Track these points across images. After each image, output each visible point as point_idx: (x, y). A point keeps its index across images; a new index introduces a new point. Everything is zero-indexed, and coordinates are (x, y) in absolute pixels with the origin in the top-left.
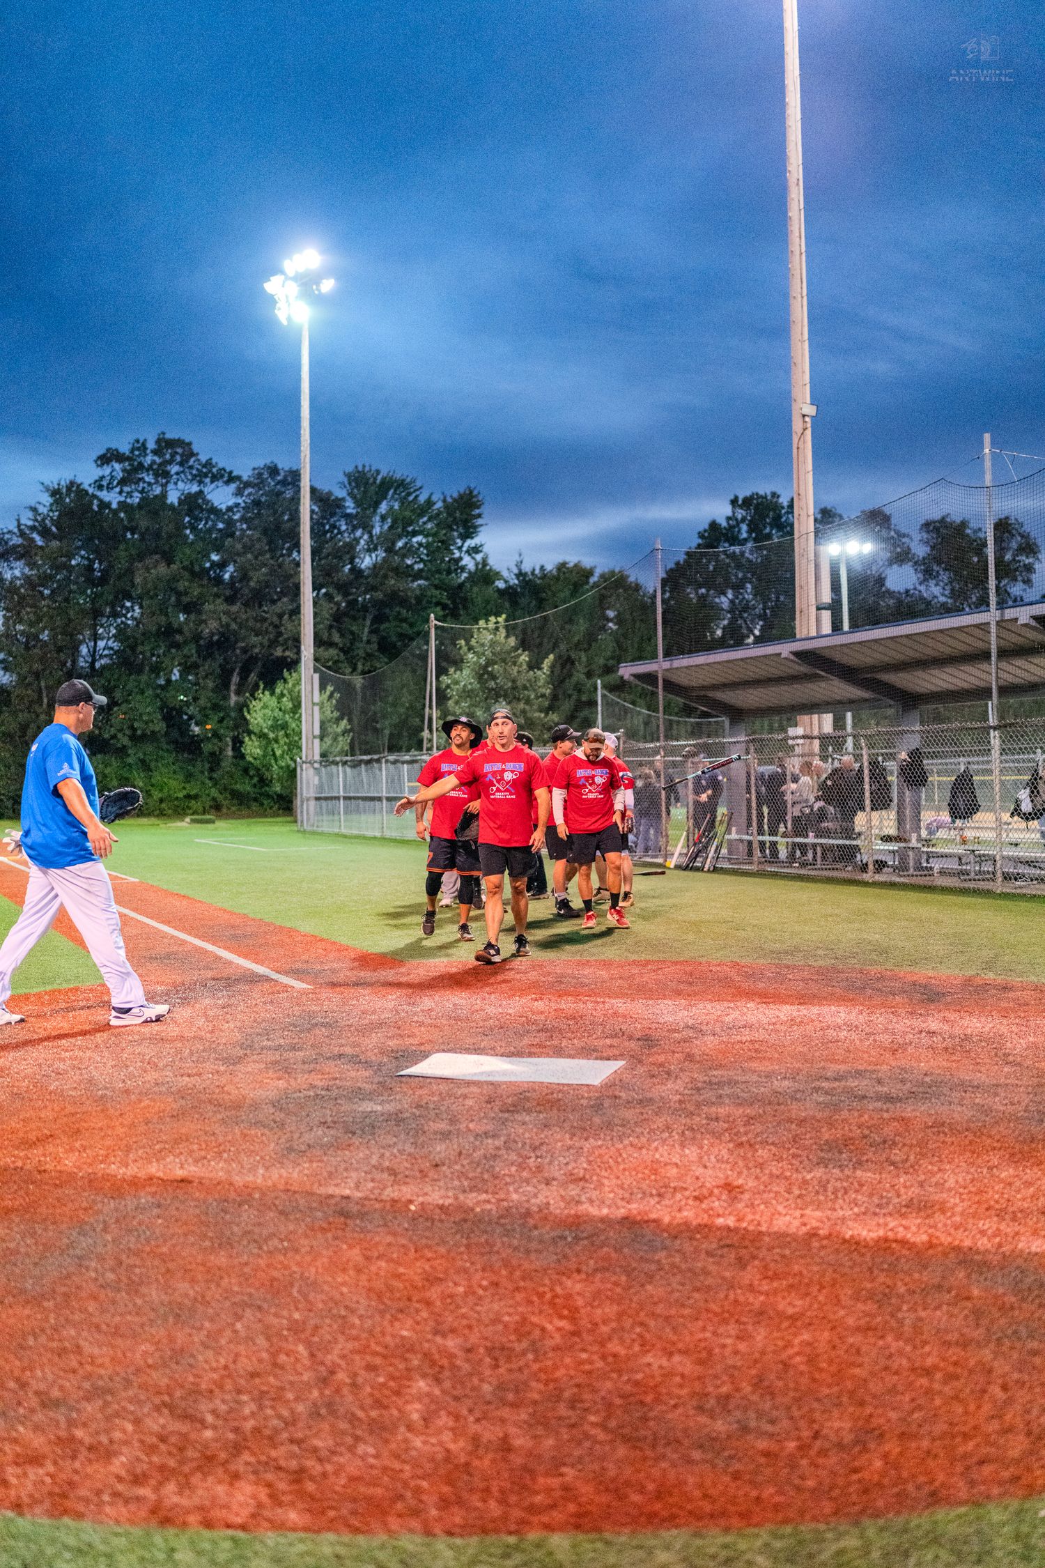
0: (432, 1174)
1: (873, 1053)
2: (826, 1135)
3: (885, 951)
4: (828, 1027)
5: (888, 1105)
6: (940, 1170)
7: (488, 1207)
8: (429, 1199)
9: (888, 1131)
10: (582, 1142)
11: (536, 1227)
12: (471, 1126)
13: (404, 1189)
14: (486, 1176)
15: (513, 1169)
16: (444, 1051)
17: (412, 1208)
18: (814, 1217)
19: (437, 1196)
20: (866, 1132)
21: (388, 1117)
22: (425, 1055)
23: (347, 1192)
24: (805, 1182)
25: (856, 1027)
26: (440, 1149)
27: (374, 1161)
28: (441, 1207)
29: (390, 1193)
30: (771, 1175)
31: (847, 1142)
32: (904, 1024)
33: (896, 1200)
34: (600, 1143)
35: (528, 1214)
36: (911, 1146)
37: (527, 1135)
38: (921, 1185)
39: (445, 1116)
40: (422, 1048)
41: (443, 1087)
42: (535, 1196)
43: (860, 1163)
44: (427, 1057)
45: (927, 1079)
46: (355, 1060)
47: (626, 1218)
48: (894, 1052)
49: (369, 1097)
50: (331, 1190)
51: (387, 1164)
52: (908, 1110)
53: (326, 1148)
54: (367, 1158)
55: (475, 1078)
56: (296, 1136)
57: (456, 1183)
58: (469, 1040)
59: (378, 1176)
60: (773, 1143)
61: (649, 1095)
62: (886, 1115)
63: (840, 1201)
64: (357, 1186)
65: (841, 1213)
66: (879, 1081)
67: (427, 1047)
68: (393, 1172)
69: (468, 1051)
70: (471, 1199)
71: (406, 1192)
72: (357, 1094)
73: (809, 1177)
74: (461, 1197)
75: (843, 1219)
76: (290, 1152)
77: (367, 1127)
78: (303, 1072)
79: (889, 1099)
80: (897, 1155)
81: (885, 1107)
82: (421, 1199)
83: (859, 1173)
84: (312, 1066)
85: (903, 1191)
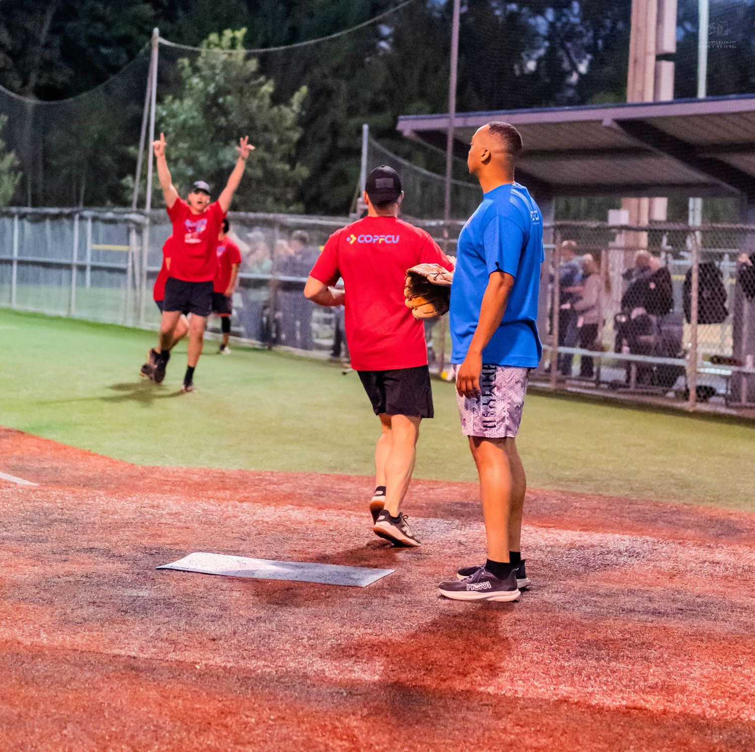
0: (211, 645)
1: (649, 576)
2: (589, 636)
3: (687, 486)
4: (609, 552)
5: (654, 618)
6: (688, 665)
7: (269, 670)
8: (211, 662)
9: (648, 637)
10: (353, 630)
11: (314, 686)
12: (241, 612)
13: (187, 654)
14: (262, 649)
15: (288, 646)
16: (200, 551)
17: (198, 667)
18: (564, 690)
19: (218, 660)
20: (627, 636)
21: (157, 602)
22: (182, 554)
23: (133, 654)
24: (562, 667)
25: (638, 553)
26: (214, 629)
27: (152, 633)
28: (225, 668)
29: (172, 656)
30: (532, 662)
31: (607, 642)
32: (690, 554)
33: (642, 683)
34: (370, 631)
35: (306, 676)
36: (668, 648)
37: (298, 622)
38: (668, 674)
39: (213, 603)
40: (177, 547)
41: (209, 581)
42: (311, 665)
43: (616, 658)
44: (184, 556)
45: (699, 600)
46: (108, 554)
47: (395, 683)
48: (672, 577)
49: (133, 585)
50: (116, 652)
51: (165, 636)
52: (672, 623)
53: (102, 622)
54: (145, 632)
55: (238, 575)
56: (69, 611)
57: (236, 653)
58: (229, 544)
59: (160, 644)
60: (536, 640)
61: (418, 598)
62: (649, 624)
63: (593, 682)
64: (141, 649)
65: (590, 689)
66: (650, 600)
67: (183, 547)
68: (173, 642)
69: (227, 552)
70: (252, 664)
71: (189, 656)
72: (118, 581)
73: (566, 664)
74: (242, 663)
75: (591, 694)
76: (65, 621)
77: (138, 608)
78: (56, 561)
79: (656, 613)
80: (653, 654)
81: (650, 619)
82: (204, 662)
83: (613, 664)
84: (64, 557)
85: (650, 678)
